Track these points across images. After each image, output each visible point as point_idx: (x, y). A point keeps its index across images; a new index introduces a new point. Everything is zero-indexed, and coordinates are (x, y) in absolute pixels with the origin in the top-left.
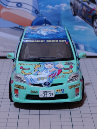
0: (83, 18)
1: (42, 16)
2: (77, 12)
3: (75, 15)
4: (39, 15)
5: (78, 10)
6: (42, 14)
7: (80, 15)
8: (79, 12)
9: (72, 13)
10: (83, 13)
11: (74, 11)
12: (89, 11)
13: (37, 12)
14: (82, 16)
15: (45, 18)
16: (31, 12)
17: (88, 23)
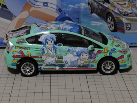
0: (99, 15)
1: (64, 13)
2: (94, 10)
3: (92, 13)
4: (62, 12)
5: (94, 9)
6: (64, 12)
7: (97, 13)
8: (95, 10)
9: (90, 11)
10: (99, 11)
11: (91, 9)
12: (104, 9)
13: (60, 10)
14: (98, 14)
15: (67, 15)
16: (55, 10)
17: (103, 19)
